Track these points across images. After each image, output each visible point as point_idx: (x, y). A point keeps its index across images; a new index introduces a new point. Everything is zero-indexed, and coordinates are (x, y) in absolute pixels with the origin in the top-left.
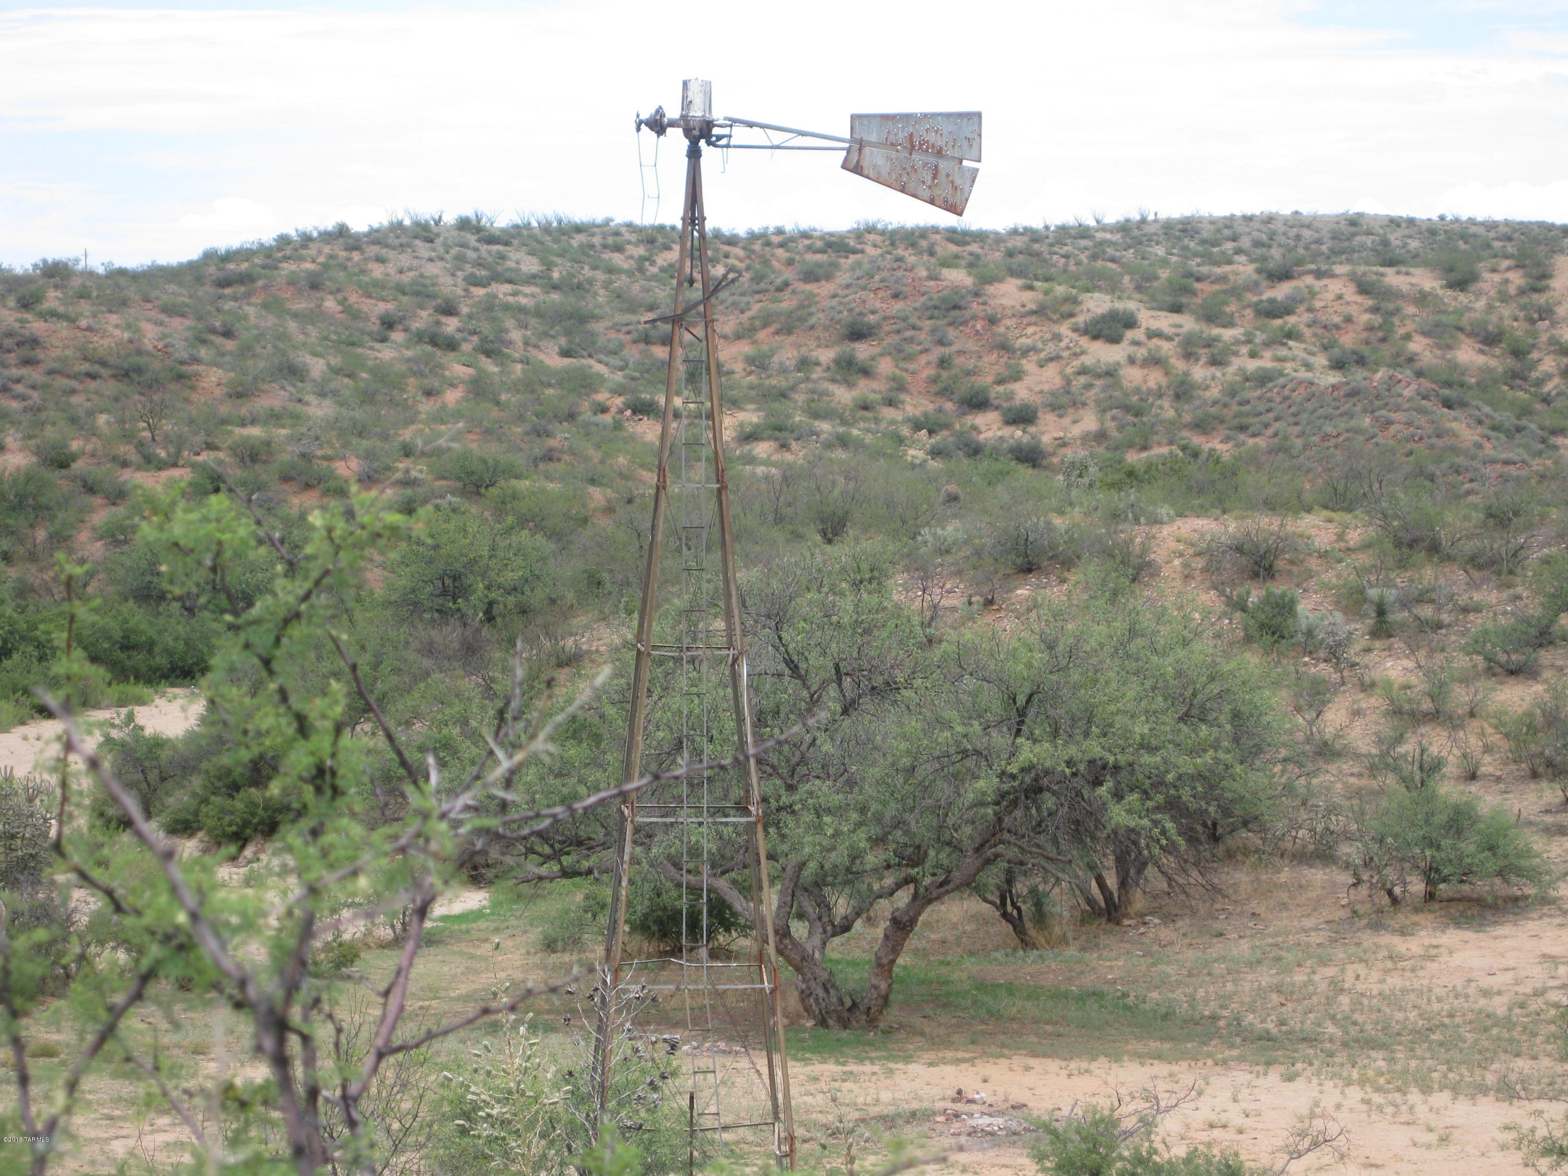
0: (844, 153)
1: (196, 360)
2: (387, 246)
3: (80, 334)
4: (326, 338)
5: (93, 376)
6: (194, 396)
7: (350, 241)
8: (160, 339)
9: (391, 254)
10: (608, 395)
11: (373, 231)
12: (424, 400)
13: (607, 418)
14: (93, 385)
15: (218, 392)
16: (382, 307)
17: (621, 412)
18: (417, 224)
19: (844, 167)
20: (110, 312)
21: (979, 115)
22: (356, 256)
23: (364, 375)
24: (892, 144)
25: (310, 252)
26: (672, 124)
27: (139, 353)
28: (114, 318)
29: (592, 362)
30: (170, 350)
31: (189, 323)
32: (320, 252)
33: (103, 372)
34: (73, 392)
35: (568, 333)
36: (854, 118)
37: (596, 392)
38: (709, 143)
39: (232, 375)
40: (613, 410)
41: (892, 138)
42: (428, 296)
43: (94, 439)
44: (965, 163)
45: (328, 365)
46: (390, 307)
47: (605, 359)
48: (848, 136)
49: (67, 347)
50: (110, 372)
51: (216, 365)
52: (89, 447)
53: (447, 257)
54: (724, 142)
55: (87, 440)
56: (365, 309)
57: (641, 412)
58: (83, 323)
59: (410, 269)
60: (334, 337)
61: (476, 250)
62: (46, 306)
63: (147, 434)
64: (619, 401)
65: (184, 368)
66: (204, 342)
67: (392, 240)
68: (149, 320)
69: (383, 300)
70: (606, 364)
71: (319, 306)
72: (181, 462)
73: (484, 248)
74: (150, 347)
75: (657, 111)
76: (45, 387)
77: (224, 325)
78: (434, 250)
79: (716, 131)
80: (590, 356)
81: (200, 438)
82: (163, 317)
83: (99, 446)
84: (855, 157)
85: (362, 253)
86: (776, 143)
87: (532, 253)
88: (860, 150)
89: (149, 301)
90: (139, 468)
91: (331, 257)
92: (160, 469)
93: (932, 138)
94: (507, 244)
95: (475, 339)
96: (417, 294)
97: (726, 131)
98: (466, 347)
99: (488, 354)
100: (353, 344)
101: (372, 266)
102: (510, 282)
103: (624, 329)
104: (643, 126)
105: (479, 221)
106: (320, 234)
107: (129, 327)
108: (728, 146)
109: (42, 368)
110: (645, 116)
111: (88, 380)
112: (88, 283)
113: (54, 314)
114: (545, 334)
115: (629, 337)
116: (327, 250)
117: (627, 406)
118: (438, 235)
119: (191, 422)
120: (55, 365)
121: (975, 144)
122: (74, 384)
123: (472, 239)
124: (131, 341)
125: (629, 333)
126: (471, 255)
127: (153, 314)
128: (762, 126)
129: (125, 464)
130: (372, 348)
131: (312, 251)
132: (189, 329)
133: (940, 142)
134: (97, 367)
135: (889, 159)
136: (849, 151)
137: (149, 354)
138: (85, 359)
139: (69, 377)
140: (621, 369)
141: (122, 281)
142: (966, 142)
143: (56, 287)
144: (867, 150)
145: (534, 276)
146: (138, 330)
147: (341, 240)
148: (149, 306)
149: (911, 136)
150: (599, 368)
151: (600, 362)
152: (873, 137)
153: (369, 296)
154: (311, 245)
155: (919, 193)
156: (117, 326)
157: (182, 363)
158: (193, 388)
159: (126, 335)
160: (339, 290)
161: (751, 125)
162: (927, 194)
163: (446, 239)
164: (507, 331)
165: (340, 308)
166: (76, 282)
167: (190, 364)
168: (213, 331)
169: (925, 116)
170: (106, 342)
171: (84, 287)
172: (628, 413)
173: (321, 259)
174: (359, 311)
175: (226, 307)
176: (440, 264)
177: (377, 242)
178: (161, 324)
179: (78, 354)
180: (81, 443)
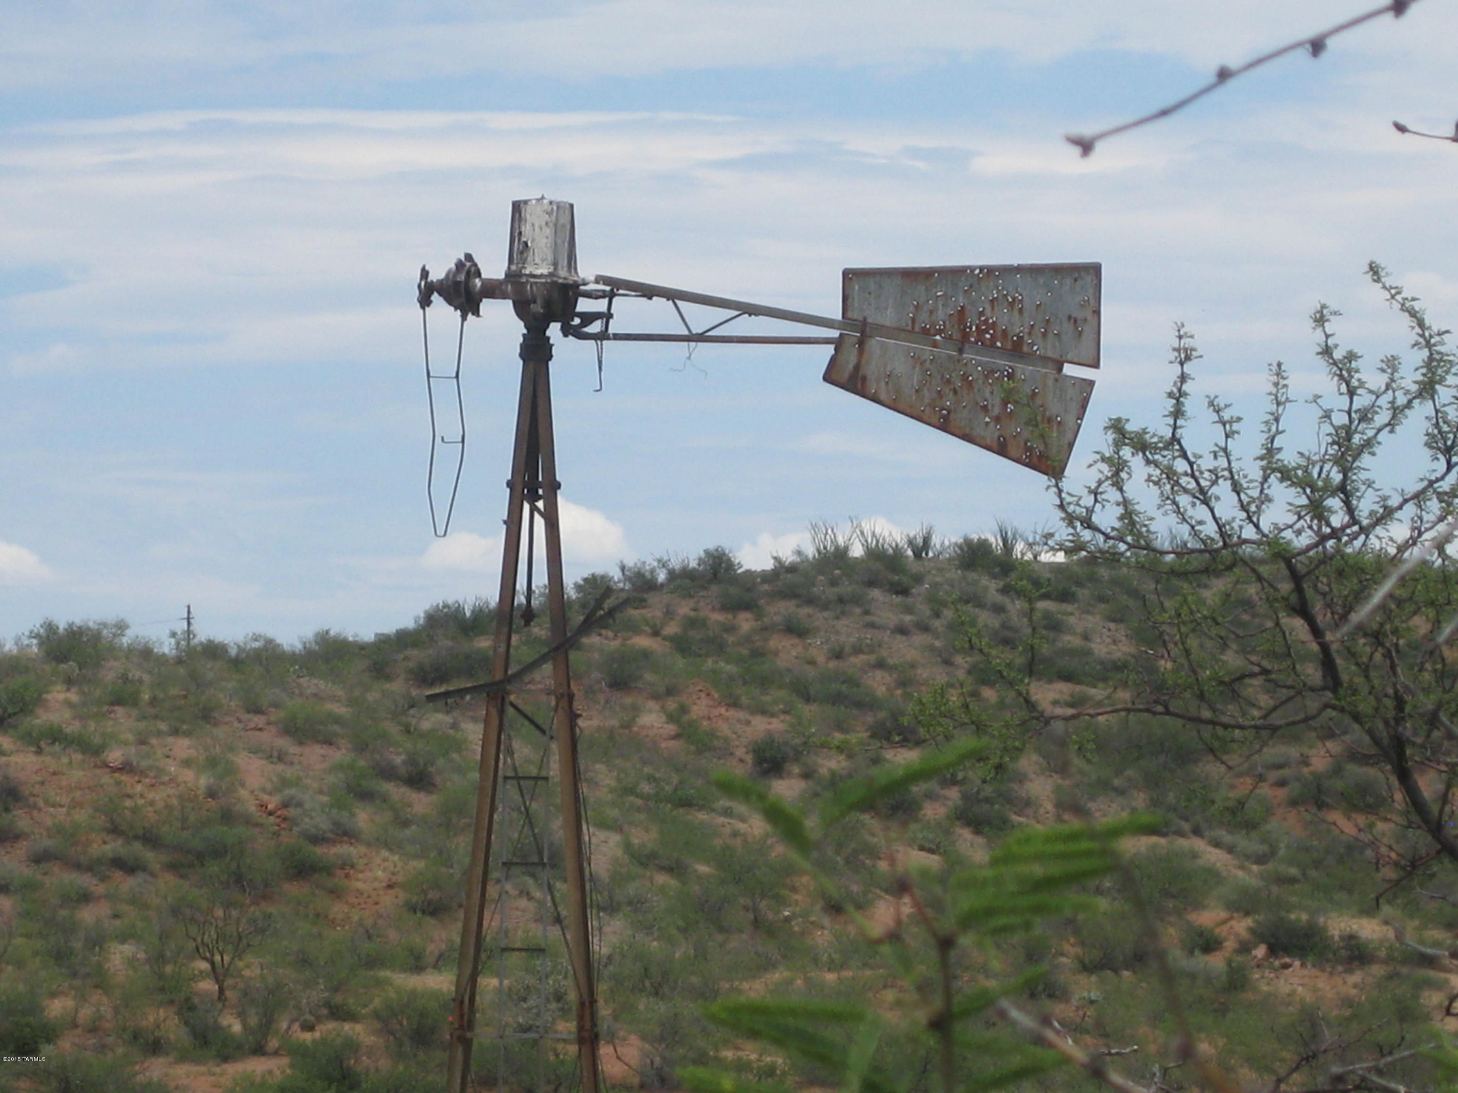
0: (830, 349)
1: (347, 834)
2: (810, 601)
3: (107, 779)
4: (630, 791)
5: (128, 867)
6: (337, 910)
7: (733, 590)
8: (276, 790)
9: (820, 618)
10: (1223, 914)
11: (782, 570)
12: (826, 921)
13: (1216, 962)
14: (127, 884)
15: (389, 901)
16: (760, 726)
17: (1245, 948)
18: (876, 554)
19: (829, 377)
20: (175, 732)
21: (1096, 269)
22: (746, 622)
23: (703, 869)
24: (925, 332)
25: (647, 613)
26: (493, 290)
27: (227, 817)
28: (182, 746)
29: (1199, 844)
30: (292, 812)
31: (340, 755)
32: (669, 614)
33: (150, 856)
34: (85, 898)
35: (1152, 782)
36: (850, 276)
37: (1199, 906)
38: (567, 331)
39: (421, 864)
40: (1230, 944)
41: (924, 319)
42: (859, 705)
43: (96, 997)
44: (1069, 370)
45: (627, 846)
46: (777, 725)
47: (1227, 838)
48: (839, 317)
49: (75, 805)
50: (164, 858)
51: (387, 846)
52: (86, 1013)
53: (937, 623)
54: (595, 327)
55: (82, 998)
56: (725, 729)
57: (1287, 950)
58: (115, 756)
59: (857, 650)
60: (646, 788)
61: (999, 609)
62: (42, 718)
63: (208, 986)
64: (1242, 926)
65: (319, 851)
66: (366, 796)
67: (821, 588)
68: (254, 751)
69: (763, 711)
70: (1230, 849)
71: (627, 726)
72: (273, 1043)
73: (1015, 607)
74: (252, 808)
75: (460, 265)
76: (29, 887)
77: (412, 761)
78: (909, 610)
79: (584, 305)
80: (1197, 832)
81: (318, 994)
82: (284, 743)
83: (106, 1010)
84: (851, 358)
85: (759, 617)
86: (696, 329)
87: (1117, 618)
88: (861, 343)
89: (258, 711)
90: (183, 1057)
91: (691, 623)
92: (226, 1059)
93: (1002, 317)
94: (1065, 597)
95: (954, 794)
96: (837, 699)
97: (600, 306)
98: (932, 811)
99: (977, 825)
100: (686, 803)
101: (776, 642)
102: (1067, 677)
103: (1273, 776)
104: (435, 297)
105: (1008, 547)
106: (673, 575)
107: (212, 763)
108: (603, 336)
109: (22, 848)
110: (437, 274)
111: (118, 874)
112: (136, 674)
113: (56, 736)
114: (1104, 786)
115: (1282, 793)
116: (684, 609)
117: (1259, 935)
118: (918, 579)
119: (304, 961)
120: (48, 843)
121: (1088, 331)
122: (85, 881)
123: (990, 587)
124: (211, 794)
125: (1282, 783)
126: (986, 619)
127: (270, 738)
128: (672, 295)
129: (155, 1047)
130: (727, 812)
131: (654, 609)
132: (340, 767)
133: (1017, 326)
134: (137, 846)
135: (917, 360)
136: (838, 343)
137: (248, 821)
138: (115, 830)
139: (78, 866)
140: (1261, 860)
141: (209, 670)
142: (1068, 327)
143: (69, 682)
144: (875, 344)
145: (1119, 667)
146: (231, 770)
147: (715, 589)
148: (259, 720)
149: (962, 312)
150: (1214, 857)
151: (1217, 844)
152: (888, 317)
153: (734, 704)
154: (652, 598)
155: (979, 431)
156: (187, 763)
157: (317, 839)
158: (336, 893)
159: (204, 781)
160: (670, 692)
161: (648, 292)
162: (991, 433)
163: (935, 586)
164: (1021, 778)
165: (671, 729)
166: (110, 672)
167: (334, 842)
168: (388, 773)
169: (990, 272)
170: (159, 796)
171: (125, 678)
172: (1260, 951)
173: (672, 629)
174: (712, 734)
175: (426, 725)
176: (919, 639)
177: (790, 593)
178: (281, 757)
179: (101, 821)
180: (70, 1003)
